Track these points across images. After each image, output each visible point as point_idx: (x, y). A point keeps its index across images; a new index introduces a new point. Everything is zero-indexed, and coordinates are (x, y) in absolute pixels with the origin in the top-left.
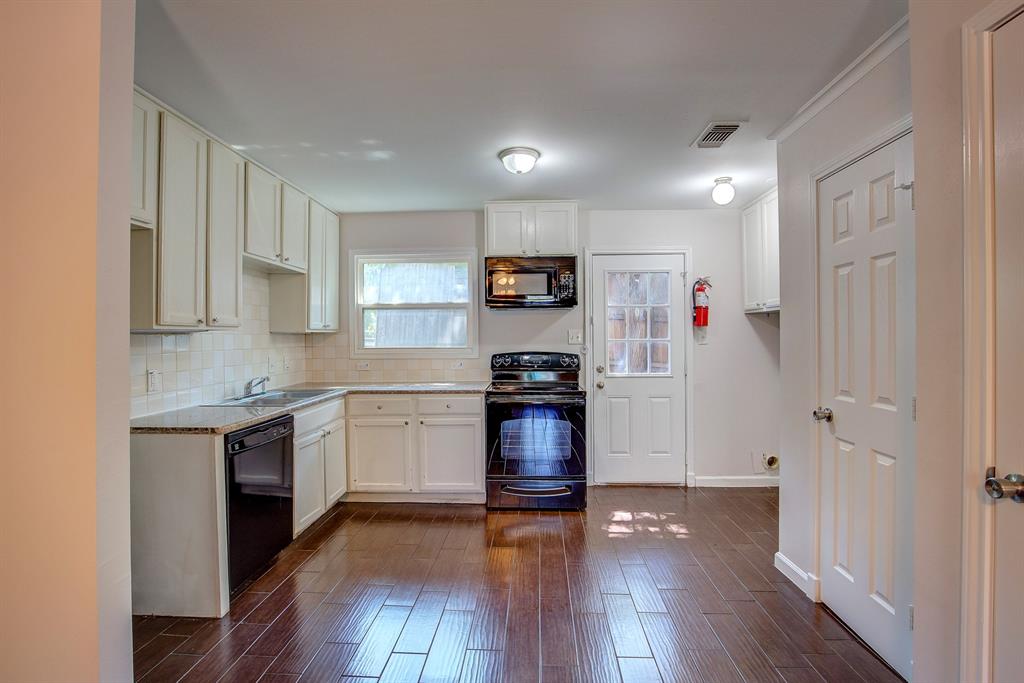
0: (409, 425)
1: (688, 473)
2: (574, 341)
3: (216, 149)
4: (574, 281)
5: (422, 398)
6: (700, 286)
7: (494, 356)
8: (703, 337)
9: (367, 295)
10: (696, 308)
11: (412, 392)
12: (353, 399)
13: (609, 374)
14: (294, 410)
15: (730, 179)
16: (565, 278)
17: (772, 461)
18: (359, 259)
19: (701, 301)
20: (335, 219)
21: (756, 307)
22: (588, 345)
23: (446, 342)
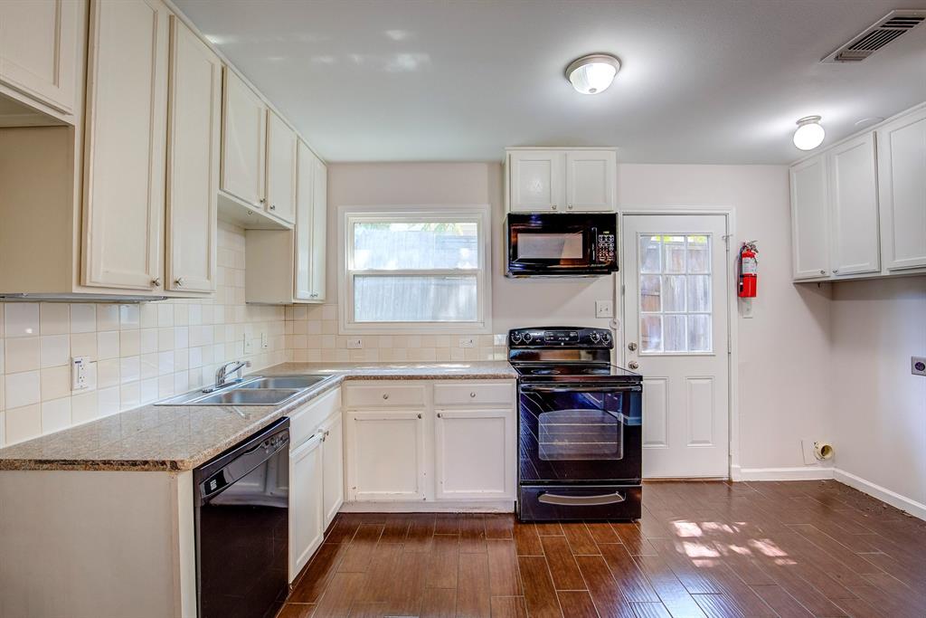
0: (423, 418)
1: (733, 466)
2: (604, 314)
3: (181, 32)
4: (615, 242)
5: (439, 384)
6: (747, 252)
7: (512, 332)
8: (748, 310)
9: (358, 261)
10: (742, 277)
11: (426, 378)
12: (351, 385)
13: (643, 352)
14: (289, 410)
15: (819, 118)
16: (603, 239)
17: (825, 450)
18: (351, 217)
19: (749, 267)
20: (322, 170)
21: (820, 274)
22: (619, 318)
23: (451, 315)
